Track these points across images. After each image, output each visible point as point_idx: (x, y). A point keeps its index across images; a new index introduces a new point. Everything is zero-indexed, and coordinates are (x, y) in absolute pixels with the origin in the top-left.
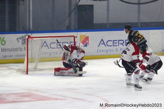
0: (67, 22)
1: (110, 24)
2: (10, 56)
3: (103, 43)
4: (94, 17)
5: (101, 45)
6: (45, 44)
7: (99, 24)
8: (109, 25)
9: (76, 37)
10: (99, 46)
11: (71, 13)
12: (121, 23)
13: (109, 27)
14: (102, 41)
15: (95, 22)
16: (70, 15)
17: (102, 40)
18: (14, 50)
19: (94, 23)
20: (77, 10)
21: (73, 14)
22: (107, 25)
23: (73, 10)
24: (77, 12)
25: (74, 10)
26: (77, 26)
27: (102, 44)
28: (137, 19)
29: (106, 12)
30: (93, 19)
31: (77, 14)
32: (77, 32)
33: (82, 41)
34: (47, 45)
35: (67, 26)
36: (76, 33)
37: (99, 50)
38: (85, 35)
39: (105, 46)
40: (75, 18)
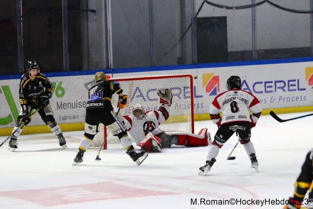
0: (177, 52)
1: (258, 51)
2: (74, 117)
3: (246, 87)
4: (228, 40)
6: (138, 93)
7: (237, 52)
8: (256, 54)
9: (196, 78)
11: (185, 33)
12: (279, 49)
13: (256, 58)
14: (244, 84)
15: (230, 49)
16: (183, 36)
17: (244, 82)
18: (80, 106)
19: (228, 51)
20: (195, 28)
21: (189, 35)
23: (187, 28)
24: (196, 32)
25: (191, 28)
26: (196, 57)
28: (310, 40)
29: (250, 29)
30: (227, 43)
31: (196, 35)
32: (197, 68)
33: (206, 85)
34: (141, 95)
35: (178, 58)
36: (196, 69)
38: (213, 74)
40: (192, 43)
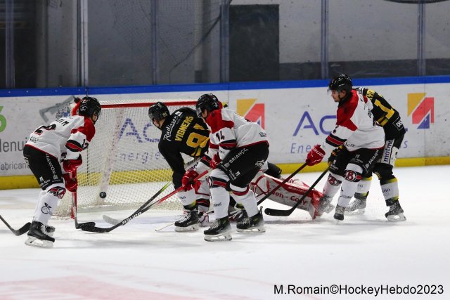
0: (196, 60)
1: (330, 63)
2: (21, 166)
3: (309, 124)
4: (280, 43)
5: (302, 131)
6: (128, 129)
7: (297, 65)
8: (327, 68)
9: (226, 106)
10: (295, 134)
11: (210, 31)
12: (365, 62)
13: (327, 75)
14: (306, 118)
15: (283, 59)
16: (205, 35)
17: (306, 114)
19: (280, 62)
20: (227, 23)
21: (215, 34)
22: (323, 68)
23: (213, 22)
24: (228, 29)
25: (219, 23)
26: (227, 71)
27: (306, 127)
28: (416, 48)
29: (318, 27)
30: (278, 48)
31: (228, 34)
32: (229, 89)
34: (134, 133)
35: (197, 72)
36: (226, 92)
37: (296, 147)
38: (254, 100)
39: (317, 133)
40: (221, 47)
